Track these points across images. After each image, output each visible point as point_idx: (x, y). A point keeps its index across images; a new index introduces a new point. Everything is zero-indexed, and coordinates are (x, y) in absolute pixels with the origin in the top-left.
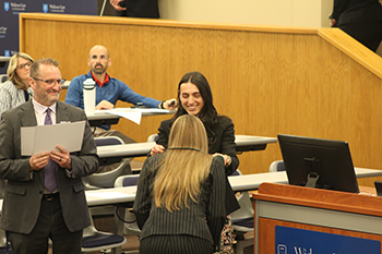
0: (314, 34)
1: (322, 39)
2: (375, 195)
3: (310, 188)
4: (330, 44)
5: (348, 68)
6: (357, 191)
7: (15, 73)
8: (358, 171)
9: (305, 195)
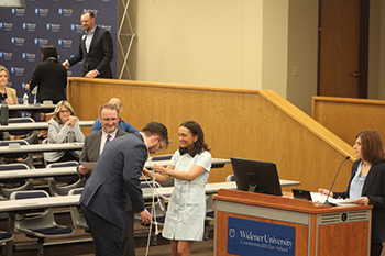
0: (257, 93)
1: (262, 97)
2: (292, 197)
3: (250, 193)
4: (267, 100)
5: (278, 116)
6: (281, 194)
7: (58, 114)
8: (282, 182)
9: (248, 197)
